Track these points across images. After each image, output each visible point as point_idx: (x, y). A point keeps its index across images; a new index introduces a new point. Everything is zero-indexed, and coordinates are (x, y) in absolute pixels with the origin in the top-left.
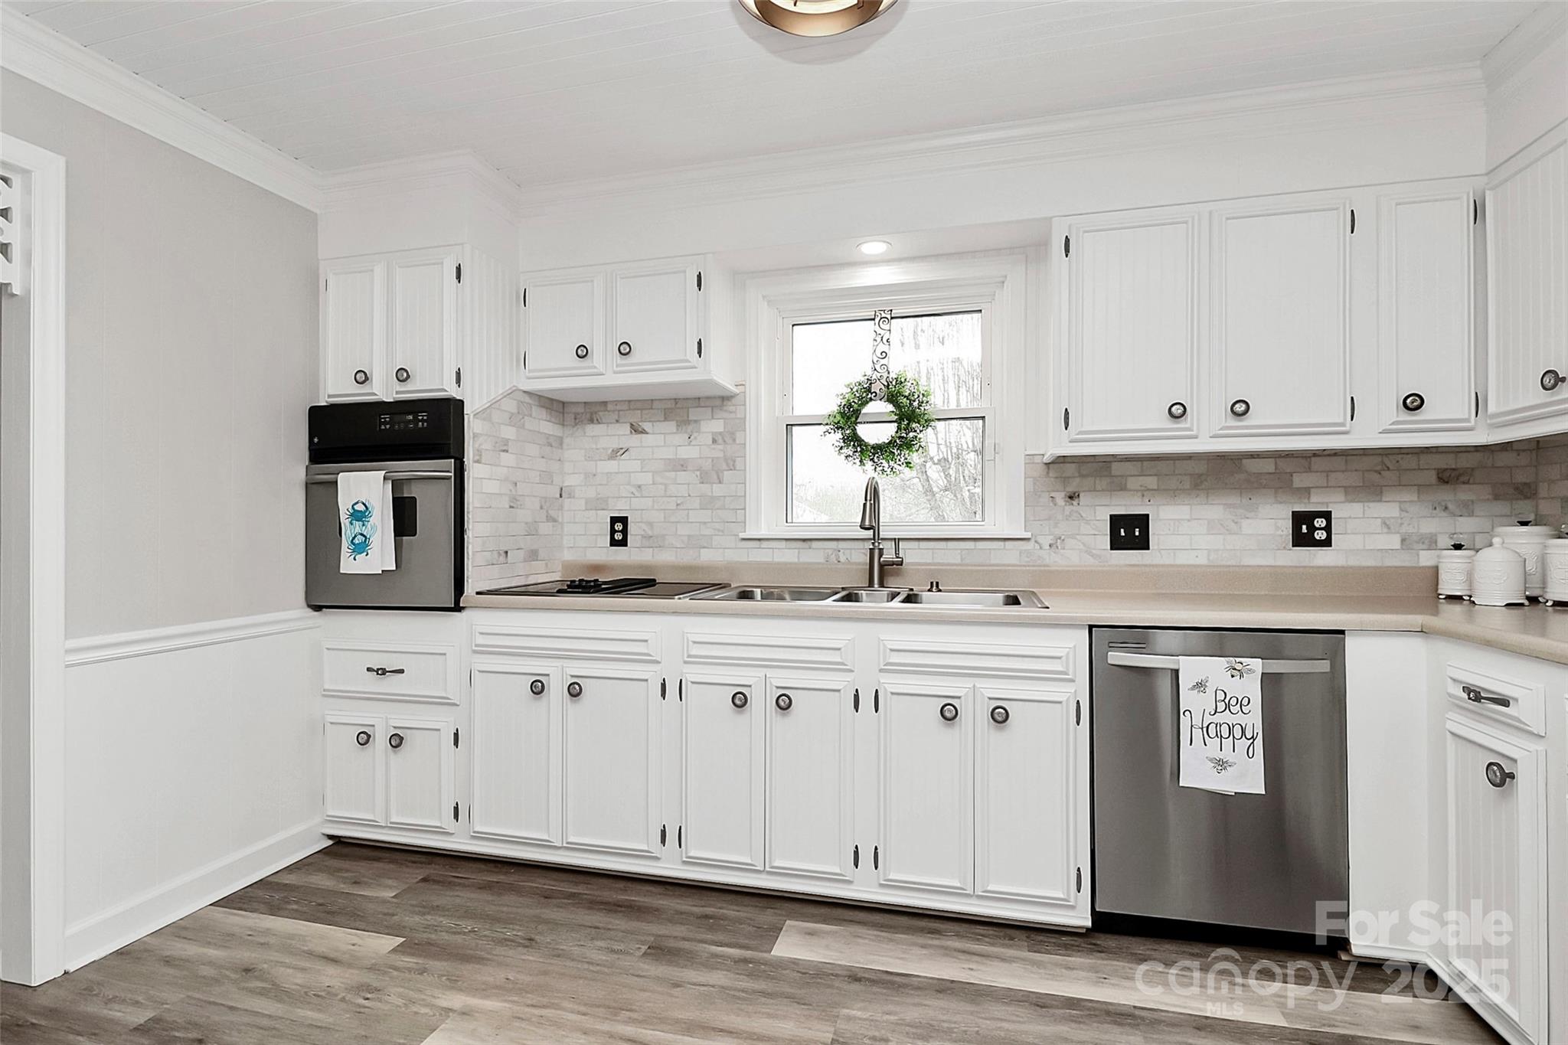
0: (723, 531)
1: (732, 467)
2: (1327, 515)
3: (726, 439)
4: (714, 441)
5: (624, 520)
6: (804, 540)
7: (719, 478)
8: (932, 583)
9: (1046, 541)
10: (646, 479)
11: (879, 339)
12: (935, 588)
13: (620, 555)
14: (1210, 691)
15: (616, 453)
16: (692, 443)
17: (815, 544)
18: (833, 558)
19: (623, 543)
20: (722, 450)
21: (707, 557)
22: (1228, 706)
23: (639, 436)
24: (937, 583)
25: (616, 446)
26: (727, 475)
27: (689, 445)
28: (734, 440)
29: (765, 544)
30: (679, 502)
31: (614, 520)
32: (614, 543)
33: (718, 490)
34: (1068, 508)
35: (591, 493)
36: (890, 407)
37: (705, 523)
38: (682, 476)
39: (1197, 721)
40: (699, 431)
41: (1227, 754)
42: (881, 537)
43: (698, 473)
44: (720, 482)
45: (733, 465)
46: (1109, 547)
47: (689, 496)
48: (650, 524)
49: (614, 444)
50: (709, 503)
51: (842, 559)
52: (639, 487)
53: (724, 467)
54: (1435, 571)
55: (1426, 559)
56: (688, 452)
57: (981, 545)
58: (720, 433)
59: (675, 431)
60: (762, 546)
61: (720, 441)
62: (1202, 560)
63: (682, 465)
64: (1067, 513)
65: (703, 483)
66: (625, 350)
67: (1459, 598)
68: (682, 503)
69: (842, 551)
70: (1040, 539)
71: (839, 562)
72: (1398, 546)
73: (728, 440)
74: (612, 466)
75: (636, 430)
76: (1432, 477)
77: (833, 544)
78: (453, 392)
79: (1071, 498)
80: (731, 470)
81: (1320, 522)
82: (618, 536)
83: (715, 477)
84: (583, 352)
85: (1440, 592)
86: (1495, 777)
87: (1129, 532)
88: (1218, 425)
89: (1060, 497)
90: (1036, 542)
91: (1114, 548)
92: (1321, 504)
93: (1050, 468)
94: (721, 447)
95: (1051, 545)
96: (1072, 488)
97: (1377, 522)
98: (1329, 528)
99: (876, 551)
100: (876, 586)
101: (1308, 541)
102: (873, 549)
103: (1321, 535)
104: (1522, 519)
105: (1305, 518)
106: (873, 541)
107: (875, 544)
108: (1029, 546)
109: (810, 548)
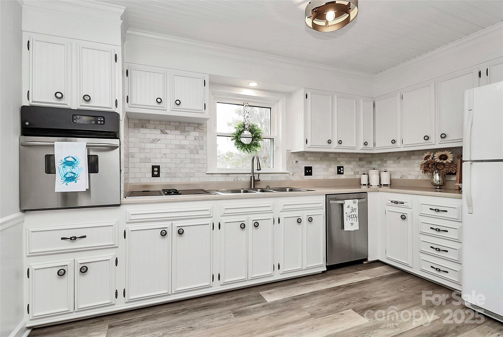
0: (199, 171)
2: (343, 167)
3: (199, 139)
4: (195, 139)
5: (158, 167)
6: (227, 174)
7: (197, 152)
8: (267, 186)
9: (291, 174)
10: (168, 151)
11: (246, 112)
12: (268, 187)
13: (156, 180)
14: (350, 207)
15: (154, 141)
16: (187, 139)
17: (230, 175)
18: (236, 179)
19: (158, 176)
20: (198, 143)
21: (193, 180)
22: (353, 211)
23: (165, 135)
24: (269, 186)
25: (154, 138)
26: (200, 151)
27: (185, 140)
28: (203, 139)
29: (214, 175)
30: (181, 160)
31: (153, 167)
32: (153, 176)
33: (197, 156)
34: (296, 165)
35: (143, 156)
36: (250, 133)
37: (192, 168)
38: (183, 151)
40: (189, 135)
41: (353, 222)
43: (189, 150)
44: (198, 154)
45: (203, 148)
46: (304, 175)
47: (186, 158)
48: (170, 168)
49: (153, 137)
50: (193, 161)
51: (239, 180)
52: (165, 154)
53: (199, 148)
54: (360, 179)
55: (358, 177)
56: (184, 142)
57: (276, 175)
58: (197, 136)
59: (180, 134)
60: (213, 176)
61: (197, 138)
62: (322, 178)
63: (183, 147)
64: (296, 166)
65: (191, 154)
66: (178, 103)
67: (365, 185)
68: (183, 161)
69: (239, 177)
70: (290, 173)
71: (238, 181)
72: (353, 174)
73: (200, 139)
74: (153, 146)
75: (163, 132)
76: (358, 159)
77: (236, 175)
78: (114, 109)
79: (296, 162)
80: (202, 150)
81: (342, 169)
82: (156, 173)
83: (196, 152)
84: (159, 101)
85: (361, 183)
86: (403, 217)
87: (308, 171)
88: (336, 146)
89: (294, 162)
90: (289, 174)
91: (305, 175)
92: (343, 165)
93: (292, 154)
94: (198, 141)
95: (292, 175)
96: (297, 160)
97: (350, 169)
98: (343, 170)
99: (252, 177)
100: (252, 188)
101: (339, 173)
102: (252, 176)
103: (342, 172)
104: (374, 168)
105: (339, 168)
106: (252, 174)
107: (252, 175)
108: (288, 175)
109: (229, 176)
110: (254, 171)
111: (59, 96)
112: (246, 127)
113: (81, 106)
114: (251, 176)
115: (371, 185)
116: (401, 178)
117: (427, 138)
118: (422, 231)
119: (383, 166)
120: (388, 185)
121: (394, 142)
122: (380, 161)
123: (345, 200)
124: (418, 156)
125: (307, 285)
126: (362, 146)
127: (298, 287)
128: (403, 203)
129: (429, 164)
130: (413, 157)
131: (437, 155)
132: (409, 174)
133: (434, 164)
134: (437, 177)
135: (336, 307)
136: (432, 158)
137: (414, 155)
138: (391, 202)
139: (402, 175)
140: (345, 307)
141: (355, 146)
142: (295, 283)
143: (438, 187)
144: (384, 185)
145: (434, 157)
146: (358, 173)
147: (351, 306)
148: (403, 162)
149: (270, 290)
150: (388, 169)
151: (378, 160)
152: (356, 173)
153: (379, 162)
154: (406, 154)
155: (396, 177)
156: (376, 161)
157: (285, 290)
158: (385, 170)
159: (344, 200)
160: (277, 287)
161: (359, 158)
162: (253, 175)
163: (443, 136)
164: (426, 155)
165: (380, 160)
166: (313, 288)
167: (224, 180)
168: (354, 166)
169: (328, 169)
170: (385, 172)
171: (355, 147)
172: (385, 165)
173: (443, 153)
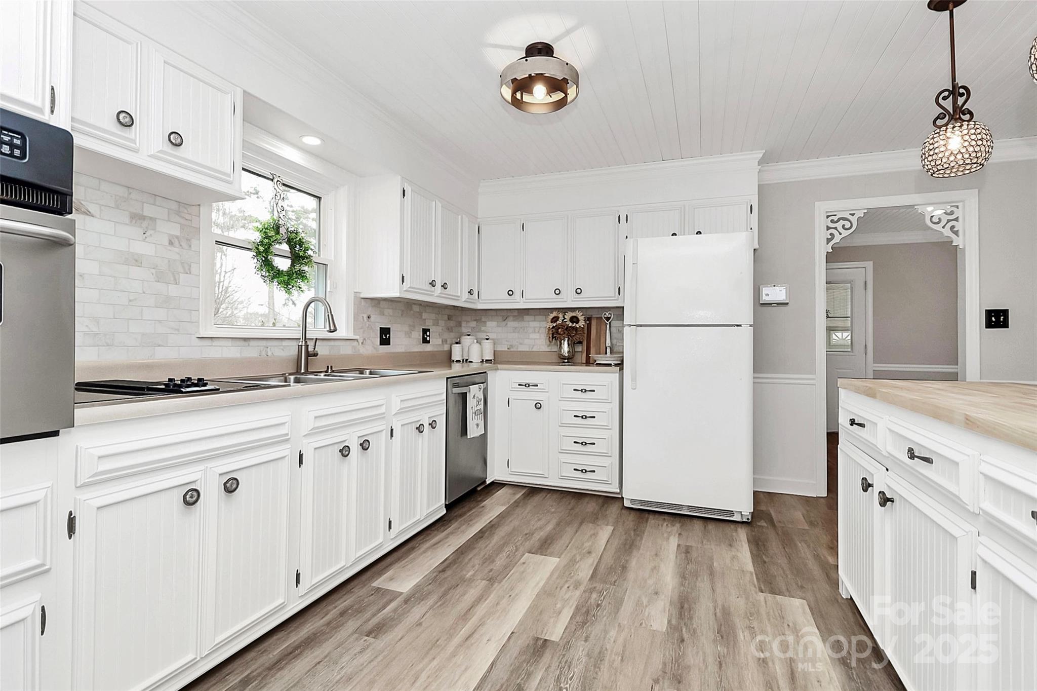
0: (178, 330)
1: (188, 272)
2: (429, 330)
3: (182, 244)
4: (171, 243)
6: (245, 339)
7: (175, 279)
8: (328, 367)
9: (360, 341)
11: (278, 196)
12: (330, 369)
16: (147, 239)
17: (252, 343)
18: (264, 353)
20: (178, 254)
21: (163, 355)
24: (331, 367)
26: (182, 277)
27: (144, 240)
28: (190, 246)
29: (216, 343)
30: (131, 298)
33: (173, 290)
34: (368, 323)
37: (160, 322)
38: (136, 272)
40: (154, 229)
42: (307, 337)
43: (154, 271)
44: (176, 284)
45: (189, 269)
46: (379, 344)
47: (144, 293)
50: (164, 302)
51: (269, 354)
53: (180, 269)
55: (446, 348)
56: (141, 248)
57: (337, 343)
58: (177, 237)
59: (127, 223)
60: (214, 345)
61: (175, 242)
62: (403, 350)
63: (137, 261)
64: (367, 325)
65: (158, 282)
66: (175, 140)
67: (459, 361)
68: (135, 299)
69: (269, 347)
71: (267, 356)
72: (440, 343)
73: (184, 244)
76: (446, 317)
77: (264, 343)
79: (369, 317)
80: (187, 273)
81: (428, 333)
83: (172, 279)
85: (453, 359)
86: (538, 406)
87: (385, 337)
88: (440, 292)
89: (365, 316)
90: (357, 341)
91: (381, 344)
92: (428, 326)
93: (362, 300)
94: (176, 250)
95: (362, 343)
96: (369, 313)
97: (438, 334)
98: (429, 336)
99: (303, 347)
100: (303, 371)
101: (425, 341)
102: (301, 346)
103: (428, 339)
104: (469, 334)
105: (425, 331)
106: (301, 340)
107: (304, 342)
108: (355, 343)
109: (249, 346)
110: (307, 335)
112: (282, 230)
114: (300, 344)
115: (472, 362)
116: (508, 349)
117: (558, 292)
118: (563, 422)
119: (480, 331)
120: (491, 360)
121: (510, 293)
122: (475, 322)
123: (471, 387)
124: (533, 317)
125: (434, 545)
126: (466, 295)
127: (424, 552)
128: (537, 386)
129: (559, 328)
130: (527, 318)
131: (569, 315)
132: (521, 344)
133: (567, 328)
134: (565, 348)
135: (507, 558)
136: (563, 320)
137: (528, 315)
138: (519, 385)
139: (510, 345)
140: (516, 553)
141: (459, 294)
142: (413, 548)
143: (566, 361)
144: (486, 360)
145: (565, 319)
146: (447, 341)
147: (521, 549)
148: (512, 324)
149: (386, 574)
150: (491, 336)
151: (471, 321)
152: (444, 341)
153: (473, 324)
154: (516, 313)
155: (502, 348)
156: (469, 321)
157: (410, 565)
158: (487, 337)
159: (467, 386)
160: (391, 564)
161: (448, 315)
162: (306, 342)
163: (578, 292)
164: (552, 316)
165: (475, 320)
166: (449, 545)
167: (238, 355)
168: (442, 330)
169: (411, 333)
170: (487, 339)
171: (459, 297)
172: (483, 328)
173: (574, 314)
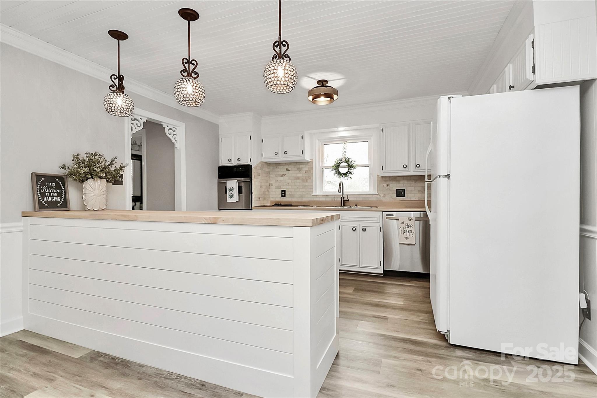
0: (308, 193)
1: (310, 179)
4: (306, 172)
5: (285, 191)
7: (307, 181)
8: (355, 205)
9: (382, 195)
10: (289, 181)
11: (344, 148)
13: (284, 199)
14: (405, 223)
15: (283, 175)
17: (329, 196)
18: (333, 199)
19: (285, 196)
22: (408, 227)
23: (288, 171)
24: (357, 205)
25: (283, 174)
26: (309, 180)
27: (300, 173)
29: (317, 196)
30: (297, 187)
31: (282, 191)
32: (282, 196)
33: (307, 184)
34: (387, 188)
35: (277, 185)
36: (347, 164)
37: (303, 192)
38: (298, 181)
39: (402, 230)
40: (302, 170)
41: (408, 236)
42: (343, 194)
43: (302, 180)
46: (396, 196)
47: (300, 185)
48: (291, 192)
49: (282, 173)
50: (304, 187)
51: (335, 200)
52: (288, 183)
53: (308, 178)
56: (300, 175)
57: (367, 196)
58: (307, 171)
59: (296, 170)
61: (307, 172)
63: (298, 178)
64: (387, 189)
65: (303, 182)
66: (286, 153)
69: (335, 198)
70: (380, 195)
73: (309, 172)
74: (282, 178)
75: (287, 170)
78: (250, 163)
79: (387, 185)
82: (283, 195)
84: (276, 153)
87: (401, 193)
89: (385, 185)
93: (383, 178)
94: (307, 174)
96: (388, 183)
108: (378, 196)
109: (328, 197)
111: (230, 160)
112: (343, 160)
113: (237, 163)
114: (342, 197)
167: (325, 200)
